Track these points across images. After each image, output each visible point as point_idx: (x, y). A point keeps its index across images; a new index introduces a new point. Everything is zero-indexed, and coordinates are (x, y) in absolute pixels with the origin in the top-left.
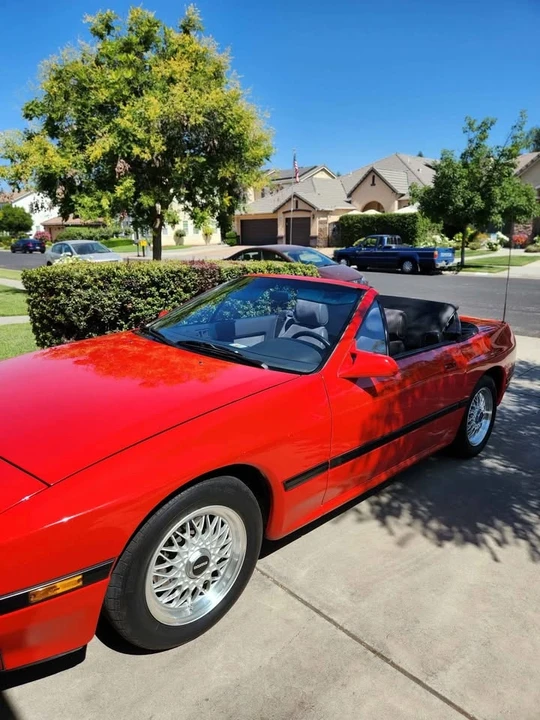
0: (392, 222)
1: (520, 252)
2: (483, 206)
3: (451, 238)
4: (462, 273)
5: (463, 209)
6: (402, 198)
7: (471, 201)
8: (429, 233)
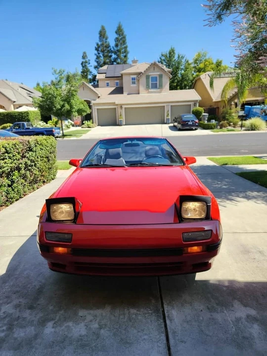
0: (16, 116)
1: (79, 128)
2: (69, 108)
3: (47, 123)
4: (65, 138)
5: (60, 109)
6: (15, 103)
7: (63, 106)
8: (35, 121)
